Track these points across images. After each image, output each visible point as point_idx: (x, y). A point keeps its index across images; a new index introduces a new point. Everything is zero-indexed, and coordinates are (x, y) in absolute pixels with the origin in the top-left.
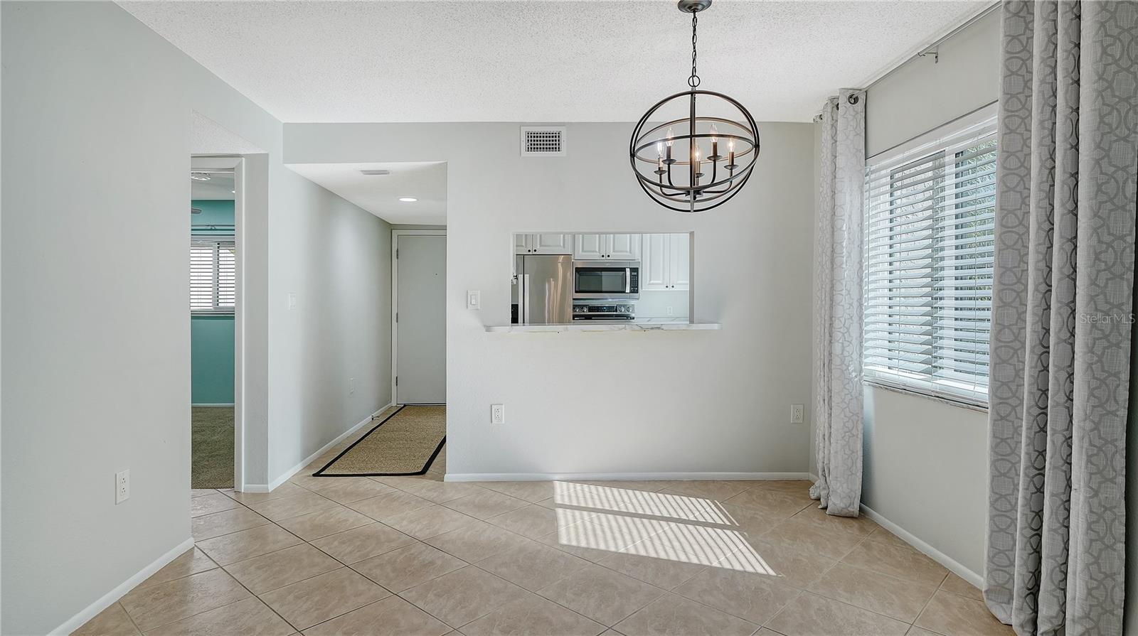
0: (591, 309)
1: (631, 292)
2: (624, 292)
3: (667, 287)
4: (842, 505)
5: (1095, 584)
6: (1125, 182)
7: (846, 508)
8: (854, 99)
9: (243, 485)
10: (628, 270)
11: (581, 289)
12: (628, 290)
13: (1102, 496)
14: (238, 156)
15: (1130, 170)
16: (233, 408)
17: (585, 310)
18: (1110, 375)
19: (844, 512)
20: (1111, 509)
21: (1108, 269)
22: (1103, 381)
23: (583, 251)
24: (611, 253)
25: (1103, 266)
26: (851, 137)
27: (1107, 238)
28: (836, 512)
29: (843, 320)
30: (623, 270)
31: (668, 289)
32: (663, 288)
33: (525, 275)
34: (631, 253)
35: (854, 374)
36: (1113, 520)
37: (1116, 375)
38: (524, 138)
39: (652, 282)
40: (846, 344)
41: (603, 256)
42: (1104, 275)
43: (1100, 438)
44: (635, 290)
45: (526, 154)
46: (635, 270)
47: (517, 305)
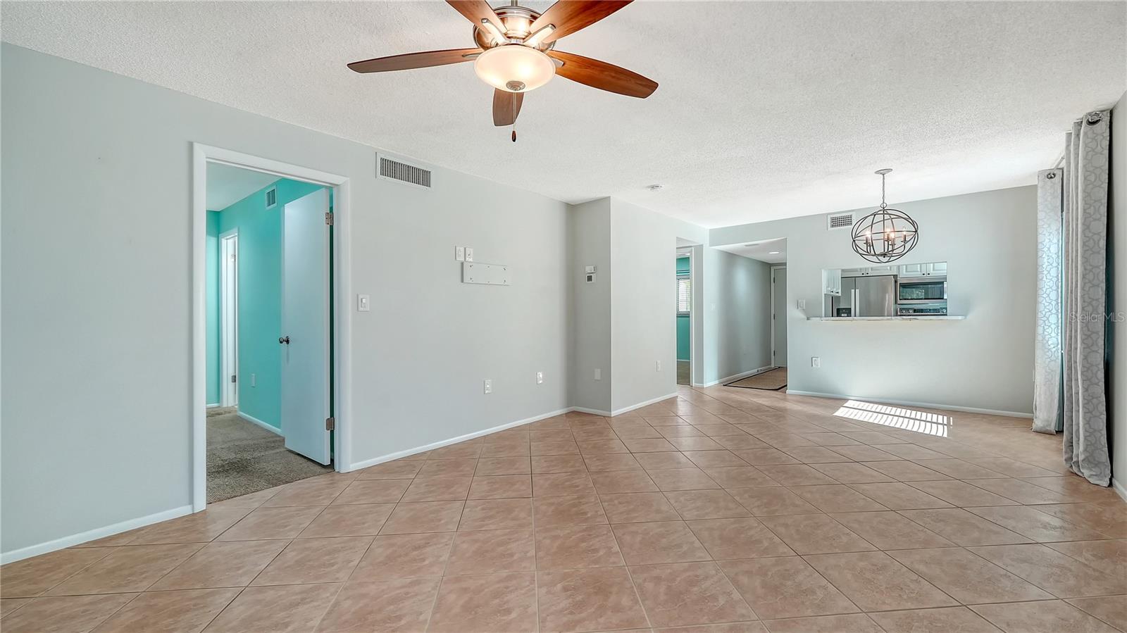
4: (1042, 425)
5: (1088, 434)
6: (1099, 241)
7: (1044, 427)
8: (1051, 176)
9: (694, 384)
13: (1090, 391)
14: (691, 247)
15: (1101, 234)
16: (689, 362)
17: (911, 311)
18: (1093, 333)
19: (1043, 430)
20: (1097, 398)
21: (1090, 282)
22: (1089, 336)
23: (906, 271)
24: (932, 272)
25: (1087, 281)
26: (1049, 199)
27: (1089, 267)
28: (1038, 430)
29: (1044, 312)
30: (942, 283)
33: (856, 290)
35: (1052, 346)
36: (1098, 404)
37: (1097, 333)
38: (829, 221)
40: (1046, 327)
41: (924, 274)
42: (1088, 285)
43: (1088, 363)
45: (830, 229)
47: (851, 308)
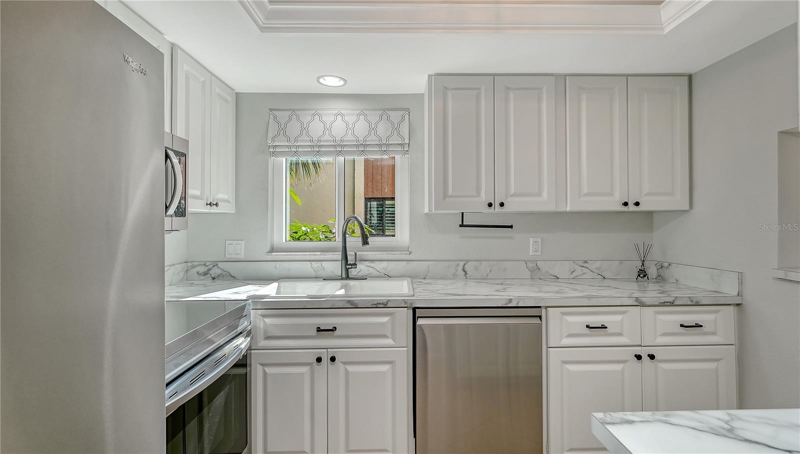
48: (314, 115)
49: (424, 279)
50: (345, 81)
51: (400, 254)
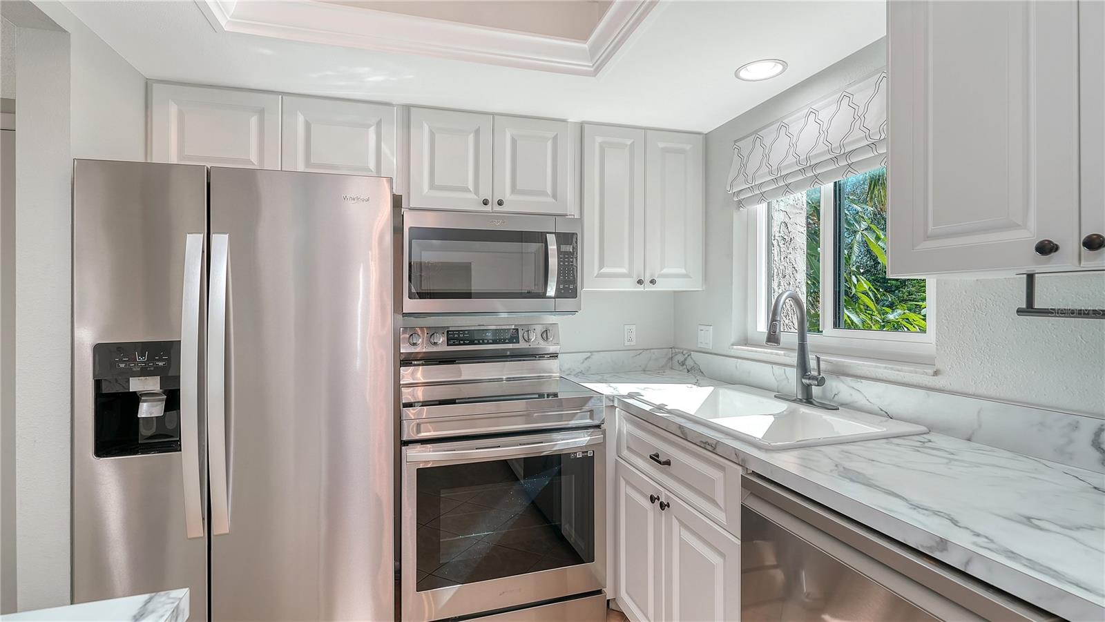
0: (454, 337)
1: (560, 294)
2: (543, 295)
3: (640, 282)
10: (551, 239)
11: (426, 287)
12: (551, 291)
17: (441, 339)
23: (432, 186)
24: (507, 196)
30: (541, 238)
31: (640, 288)
32: (629, 286)
33: (215, 238)
34: (554, 196)
39: (604, 270)
41: (485, 203)
44: (569, 289)
46: (566, 239)
47: (180, 341)
48: (779, 130)
49: (969, 440)
50: (785, 64)
51: (911, 372)
